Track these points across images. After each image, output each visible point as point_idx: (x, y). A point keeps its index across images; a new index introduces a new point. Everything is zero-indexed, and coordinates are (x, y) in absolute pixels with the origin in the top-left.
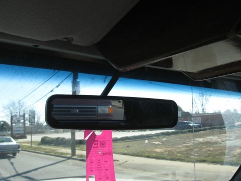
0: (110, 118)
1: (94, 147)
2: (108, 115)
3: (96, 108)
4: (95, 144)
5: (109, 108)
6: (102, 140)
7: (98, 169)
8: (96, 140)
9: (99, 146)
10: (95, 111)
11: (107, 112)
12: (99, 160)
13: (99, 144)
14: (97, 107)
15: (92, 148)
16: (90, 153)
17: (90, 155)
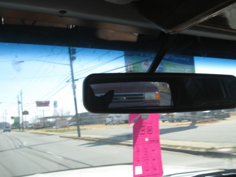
0: (157, 104)
1: (141, 134)
2: (155, 101)
3: (142, 95)
4: (142, 131)
5: (156, 94)
6: (149, 125)
7: (146, 159)
8: (143, 125)
9: (146, 132)
10: (142, 98)
11: (154, 98)
12: (146, 149)
13: (146, 130)
14: (143, 93)
15: (139, 135)
16: (137, 140)
17: (136, 143)
